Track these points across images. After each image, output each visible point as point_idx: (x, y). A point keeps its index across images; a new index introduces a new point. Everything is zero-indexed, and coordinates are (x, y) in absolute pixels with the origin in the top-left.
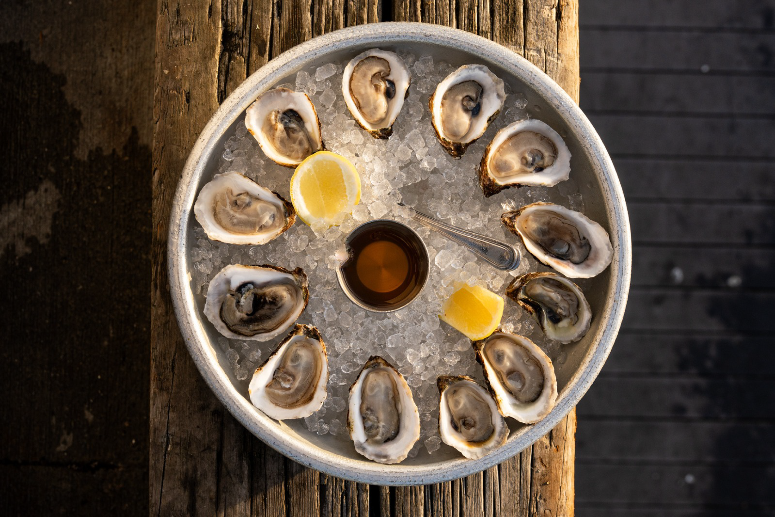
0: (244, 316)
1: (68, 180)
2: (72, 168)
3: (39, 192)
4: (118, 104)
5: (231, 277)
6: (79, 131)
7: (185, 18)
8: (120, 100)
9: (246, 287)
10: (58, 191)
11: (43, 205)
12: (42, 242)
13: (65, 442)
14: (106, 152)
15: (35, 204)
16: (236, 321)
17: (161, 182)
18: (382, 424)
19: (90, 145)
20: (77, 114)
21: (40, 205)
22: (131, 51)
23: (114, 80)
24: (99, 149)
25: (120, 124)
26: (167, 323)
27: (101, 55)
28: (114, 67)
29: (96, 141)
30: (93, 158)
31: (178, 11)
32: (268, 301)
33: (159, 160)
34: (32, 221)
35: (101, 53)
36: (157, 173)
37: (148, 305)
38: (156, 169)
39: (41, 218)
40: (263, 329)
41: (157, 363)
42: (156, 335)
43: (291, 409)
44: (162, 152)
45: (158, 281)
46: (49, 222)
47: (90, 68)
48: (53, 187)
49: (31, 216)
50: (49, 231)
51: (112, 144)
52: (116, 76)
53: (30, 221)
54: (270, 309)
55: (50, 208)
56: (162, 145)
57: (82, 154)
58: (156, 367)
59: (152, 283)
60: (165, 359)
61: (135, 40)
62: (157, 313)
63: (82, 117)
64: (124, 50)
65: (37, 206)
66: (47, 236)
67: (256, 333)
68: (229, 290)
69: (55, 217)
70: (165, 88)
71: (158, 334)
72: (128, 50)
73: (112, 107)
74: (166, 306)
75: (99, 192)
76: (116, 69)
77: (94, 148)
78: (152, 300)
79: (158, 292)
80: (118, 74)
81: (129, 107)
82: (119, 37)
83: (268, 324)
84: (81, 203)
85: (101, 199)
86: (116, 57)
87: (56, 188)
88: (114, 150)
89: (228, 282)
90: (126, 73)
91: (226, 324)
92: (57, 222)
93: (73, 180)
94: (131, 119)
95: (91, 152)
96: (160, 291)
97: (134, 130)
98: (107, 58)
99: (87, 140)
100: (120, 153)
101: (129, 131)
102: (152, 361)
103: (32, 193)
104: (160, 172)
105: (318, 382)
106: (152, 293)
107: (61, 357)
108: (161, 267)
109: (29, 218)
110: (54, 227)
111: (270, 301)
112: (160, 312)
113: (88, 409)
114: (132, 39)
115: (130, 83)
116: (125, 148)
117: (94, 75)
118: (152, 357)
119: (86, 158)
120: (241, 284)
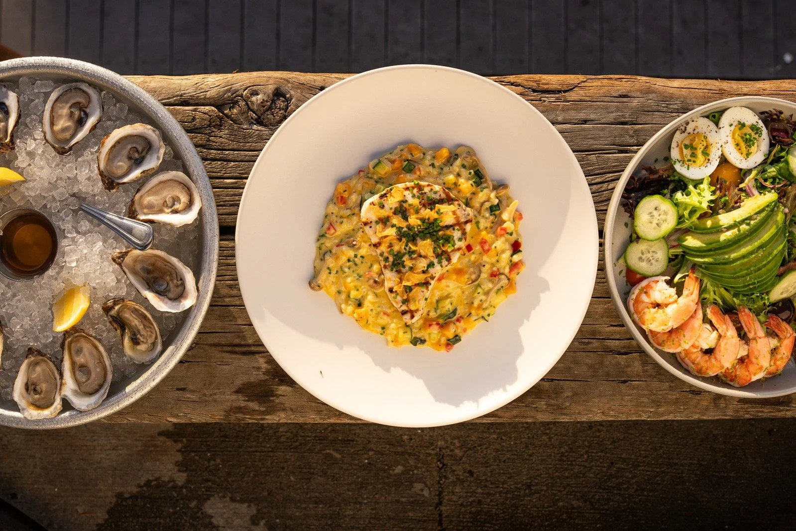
1: (203, 490)
2: (192, 487)
3: (213, 515)
4: (140, 448)
6: (163, 481)
8: (137, 447)
10: (212, 499)
11: (225, 511)
12: (255, 512)
13: (422, 490)
14: (179, 457)
15: (223, 518)
17: (177, 416)
19: (173, 472)
20: (148, 483)
21: (224, 513)
22: (95, 438)
23: (120, 452)
24: (177, 464)
25: (156, 446)
26: (292, 410)
27: (100, 463)
28: (108, 452)
29: (171, 466)
30: (185, 469)
34: (238, 520)
35: (97, 463)
36: (170, 419)
37: (279, 425)
38: (167, 420)
39: (235, 513)
41: (326, 417)
42: (303, 419)
45: (259, 417)
46: (237, 505)
47: (110, 472)
48: (209, 502)
49: (233, 521)
50: (245, 505)
51: (172, 453)
52: (117, 450)
53: (237, 522)
55: (227, 504)
56: (146, 416)
57: (181, 478)
58: (329, 418)
59: (261, 422)
60: (322, 411)
61: (86, 434)
62: (284, 418)
63: (151, 478)
64: (95, 443)
65: (226, 516)
66: (249, 506)
69: (233, 500)
71: (302, 417)
72: (95, 440)
73: (142, 453)
74: (279, 410)
75: (212, 463)
76: (110, 450)
77: (176, 468)
78: (275, 422)
79: (267, 417)
80: (115, 448)
81: (141, 439)
82: (85, 448)
84: (222, 479)
85: (218, 461)
86: (101, 450)
87: (209, 500)
88: (178, 451)
90: (114, 441)
92: (238, 498)
93: (203, 485)
94: (152, 437)
95: (179, 471)
96: (266, 415)
97: (161, 434)
98: (101, 458)
99: (170, 473)
100: (180, 445)
101: (162, 438)
102: (325, 422)
103: (213, 520)
104: (169, 417)
106: (269, 422)
107: (350, 493)
108: (247, 415)
109: (235, 523)
110: (242, 501)
112: (283, 416)
113: (393, 470)
114: (86, 436)
115: (122, 438)
116: (176, 441)
117: (115, 469)
118: (321, 421)
119: (185, 475)
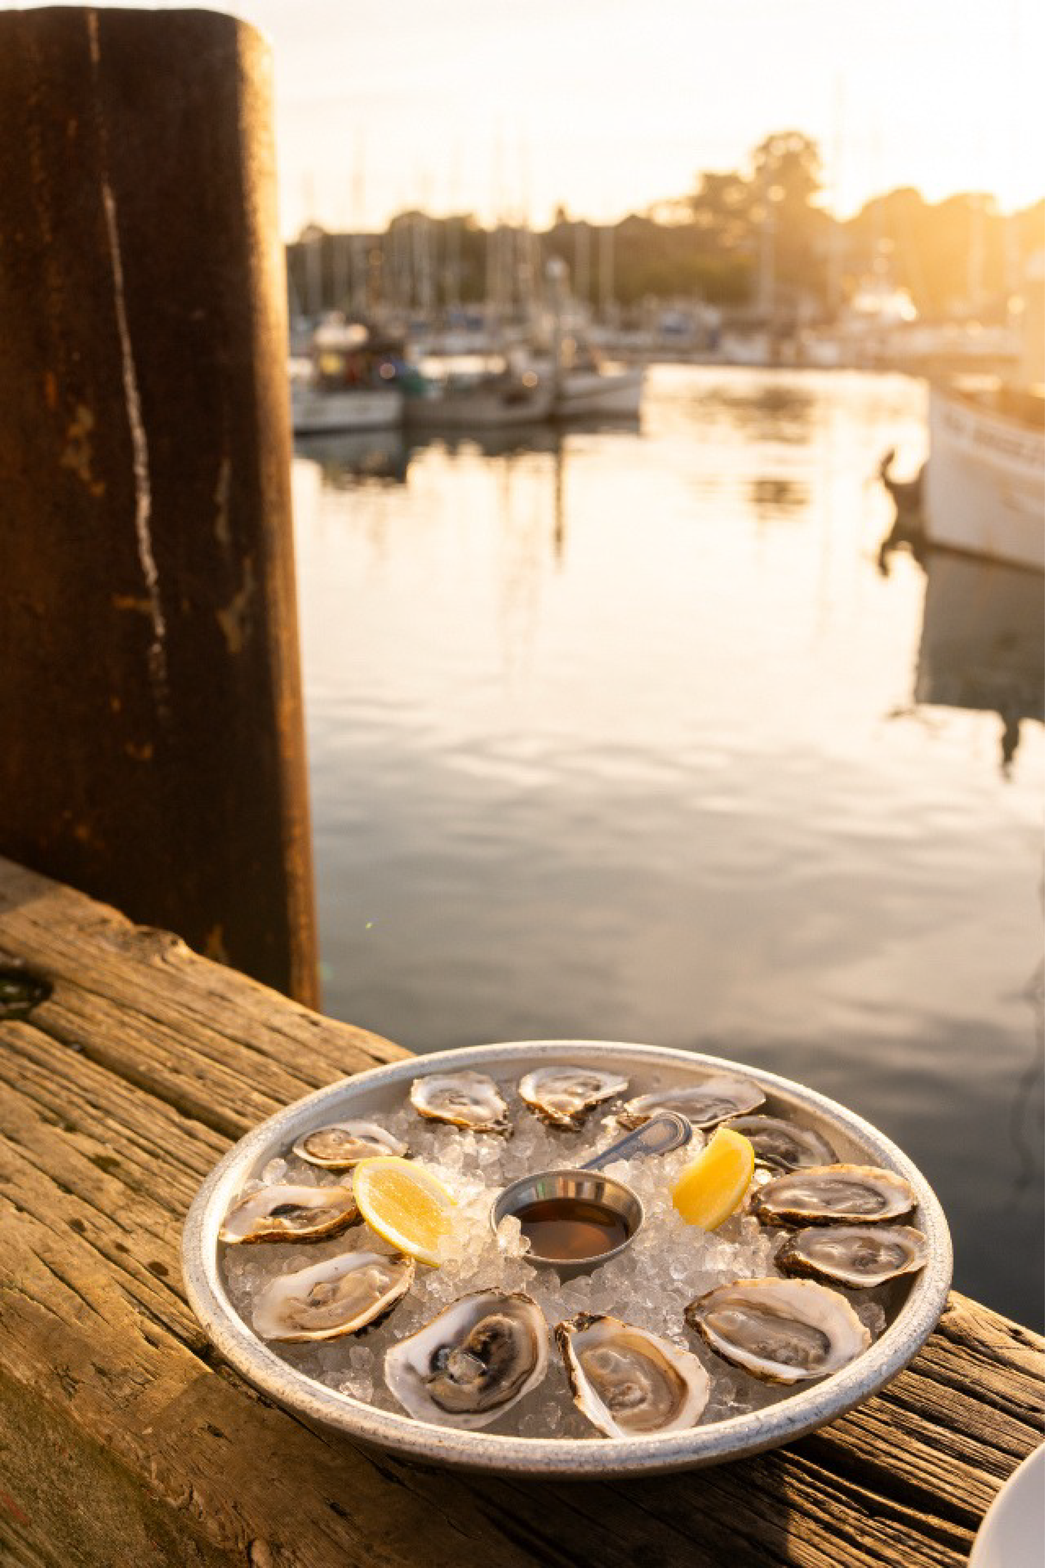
0: (478, 1381)
5: (407, 1360)
7: (119, 1369)
9: (440, 1357)
16: (478, 1397)
18: (794, 1341)
31: (101, 1372)
32: (488, 1340)
33: (245, 1526)
40: (523, 1373)
43: (677, 1417)
44: (240, 1514)
54: (500, 1347)
67: (517, 1387)
68: (423, 1380)
70: (165, 1447)
83: (522, 1363)
89: (410, 1368)
91: (467, 1412)
105: (663, 1357)
111: (488, 1337)
120: (429, 1358)
